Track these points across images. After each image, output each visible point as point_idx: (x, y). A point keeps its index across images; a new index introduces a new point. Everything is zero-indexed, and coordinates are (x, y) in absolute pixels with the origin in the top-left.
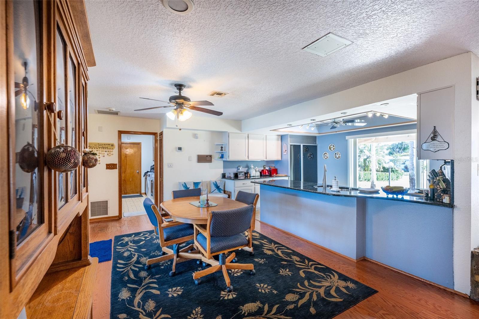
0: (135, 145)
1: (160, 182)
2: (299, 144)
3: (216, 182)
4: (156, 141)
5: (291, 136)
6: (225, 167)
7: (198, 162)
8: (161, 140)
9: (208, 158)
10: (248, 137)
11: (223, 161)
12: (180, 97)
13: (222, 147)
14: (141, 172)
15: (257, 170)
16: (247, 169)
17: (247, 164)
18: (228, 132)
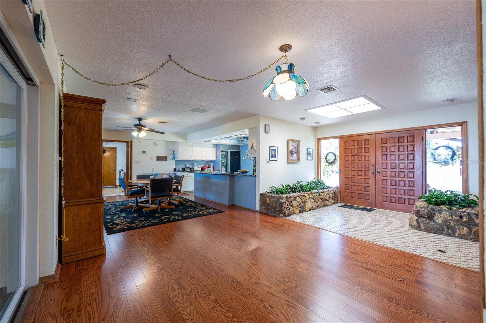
0: (112, 149)
1: (130, 174)
2: (227, 150)
3: (169, 174)
4: (127, 147)
5: (222, 145)
6: (176, 165)
7: (157, 161)
8: (131, 146)
9: (164, 158)
10: (192, 145)
11: (175, 160)
12: (140, 125)
13: (174, 152)
14: (116, 169)
15: (199, 166)
16: (192, 166)
17: (192, 162)
18: (178, 141)
